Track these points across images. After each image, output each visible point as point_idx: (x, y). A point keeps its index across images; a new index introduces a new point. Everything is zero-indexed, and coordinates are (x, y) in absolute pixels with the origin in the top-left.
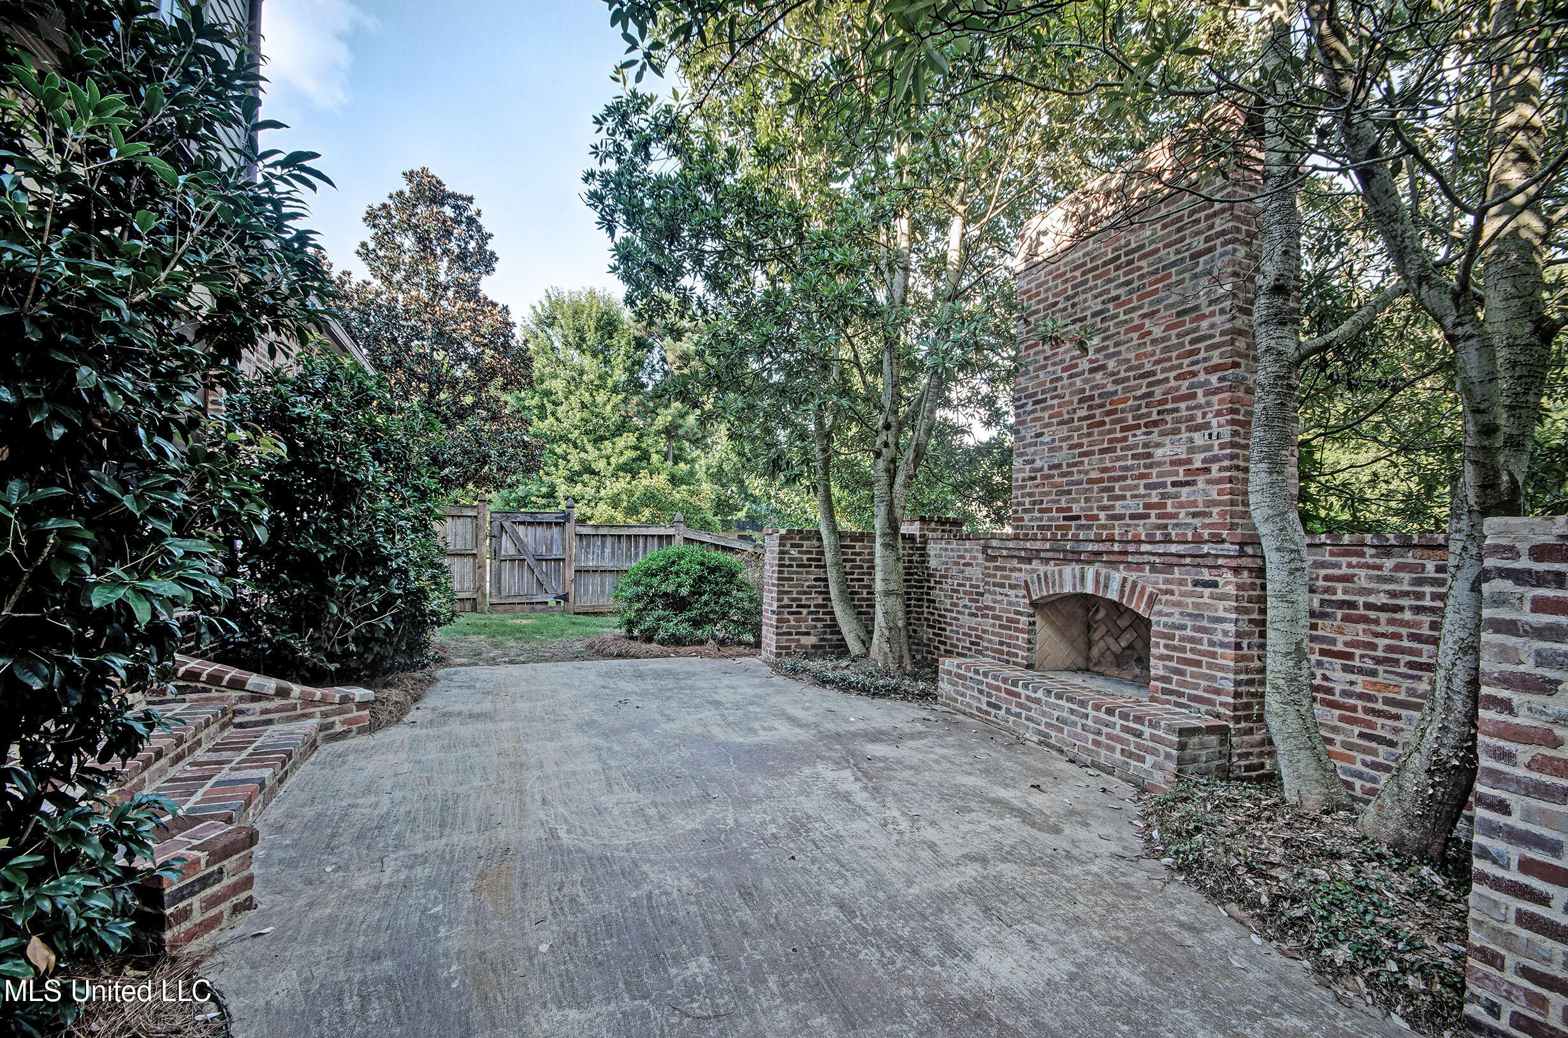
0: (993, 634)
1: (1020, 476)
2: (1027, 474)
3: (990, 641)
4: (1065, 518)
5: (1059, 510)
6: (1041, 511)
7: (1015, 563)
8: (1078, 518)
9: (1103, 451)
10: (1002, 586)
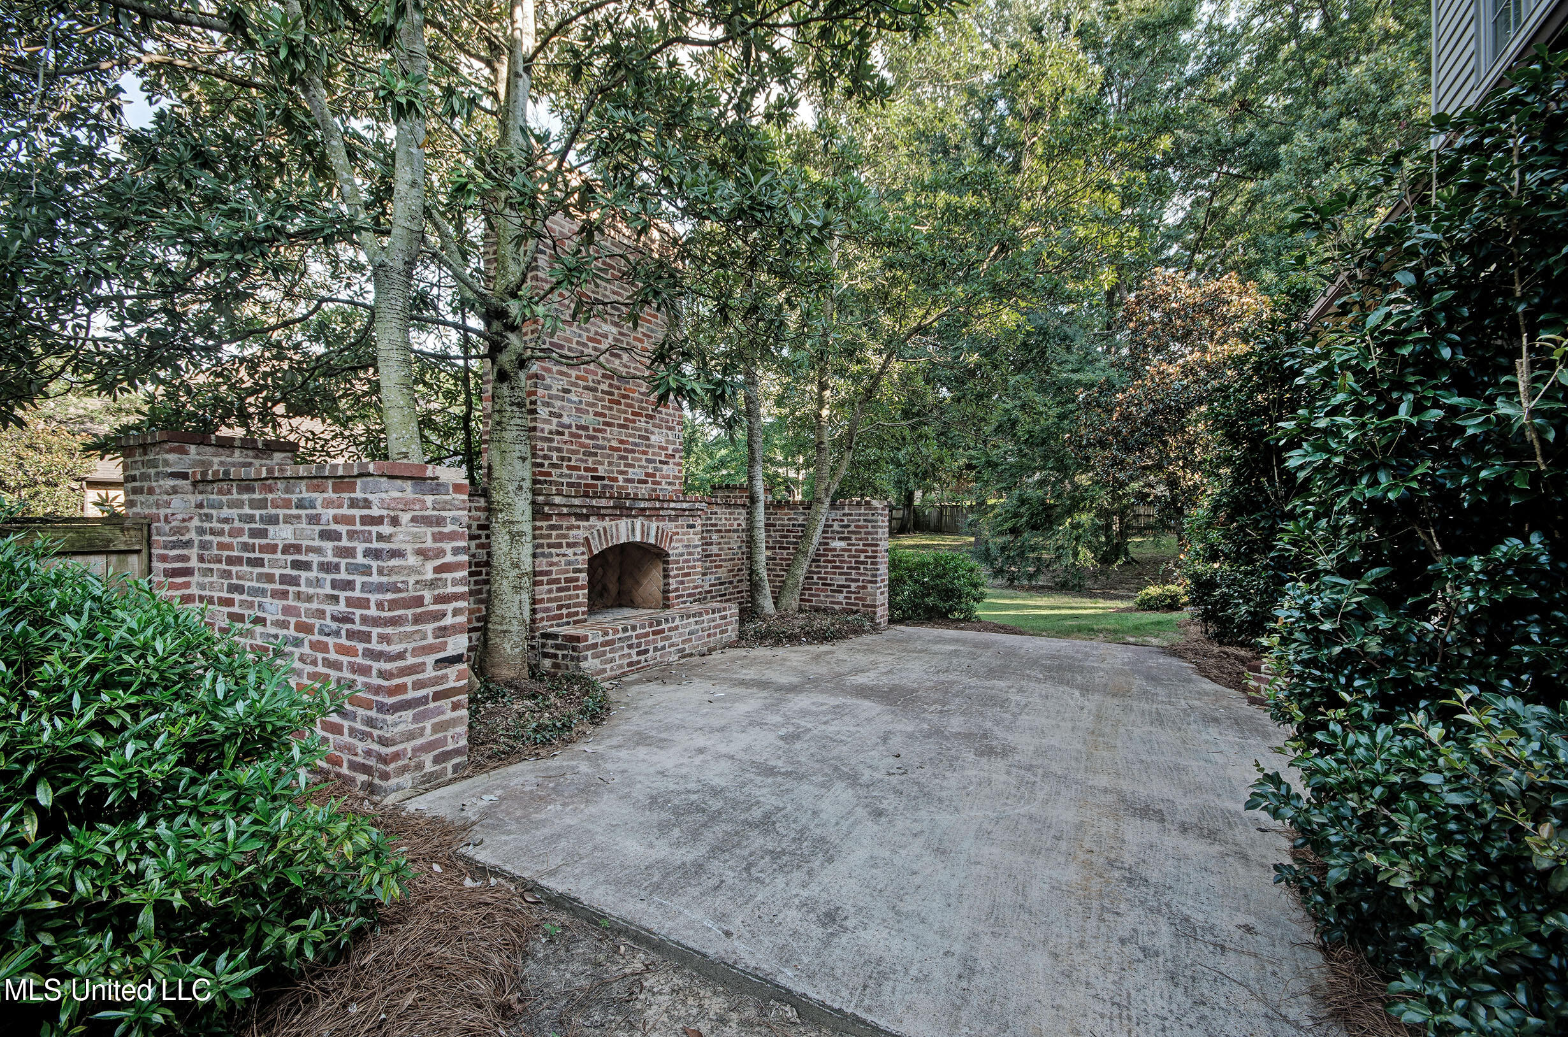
0: (550, 600)
1: (547, 427)
2: (554, 428)
3: (547, 610)
4: (593, 478)
5: (587, 469)
6: (569, 468)
7: (573, 521)
8: (602, 478)
9: (620, 426)
10: (560, 546)
